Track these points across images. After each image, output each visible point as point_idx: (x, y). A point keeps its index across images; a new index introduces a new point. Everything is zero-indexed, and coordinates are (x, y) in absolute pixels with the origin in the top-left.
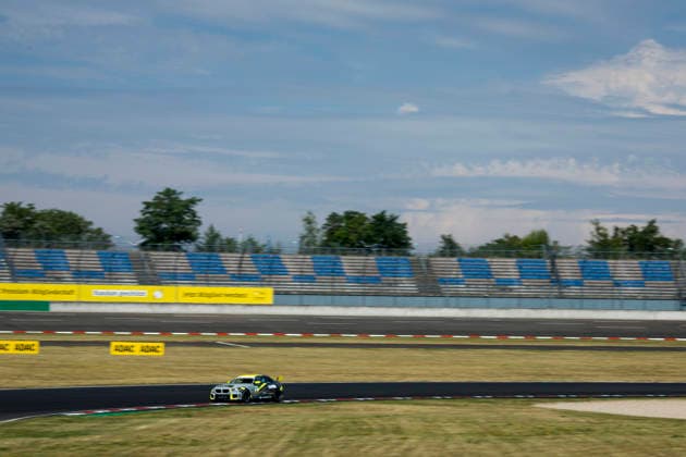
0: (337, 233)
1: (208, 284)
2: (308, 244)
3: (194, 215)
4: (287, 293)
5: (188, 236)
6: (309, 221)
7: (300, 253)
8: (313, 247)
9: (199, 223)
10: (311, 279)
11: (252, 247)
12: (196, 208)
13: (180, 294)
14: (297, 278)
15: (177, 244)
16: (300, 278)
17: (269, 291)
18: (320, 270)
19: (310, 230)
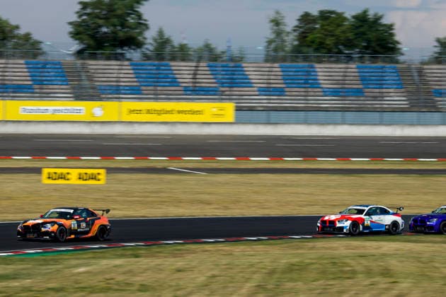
0: (310, 37)
1: (156, 99)
2: (276, 50)
3: (139, 16)
4: (251, 109)
5: (133, 42)
7: (267, 61)
8: (281, 54)
9: (147, 27)
10: (280, 92)
11: (209, 55)
13: (124, 111)
14: (263, 91)
15: (119, 51)
16: (267, 91)
17: (230, 107)
18: (290, 81)
19: (279, 34)
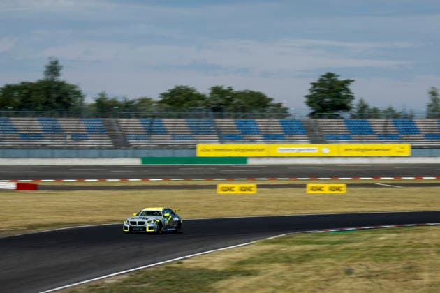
1: (361, 142)
3: (348, 91)
4: (421, 148)
5: (345, 108)
6: (433, 94)
7: (428, 118)
8: (437, 113)
9: (352, 98)
10: (438, 137)
11: (391, 114)
12: (350, 87)
13: (342, 150)
14: (427, 136)
16: (430, 136)
17: (407, 147)
19: (435, 100)
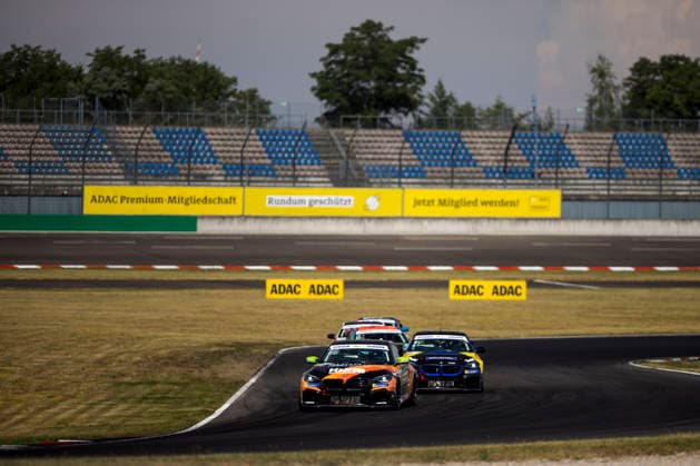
0: (652, 94)
1: (452, 185)
2: (600, 113)
3: (412, 64)
4: (581, 199)
5: (406, 103)
6: (601, 73)
7: (589, 129)
9: (423, 80)
10: (621, 174)
12: (415, 55)
13: (409, 202)
14: (594, 173)
16: (599, 172)
17: (554, 196)
18: (632, 157)
19: (603, 89)
